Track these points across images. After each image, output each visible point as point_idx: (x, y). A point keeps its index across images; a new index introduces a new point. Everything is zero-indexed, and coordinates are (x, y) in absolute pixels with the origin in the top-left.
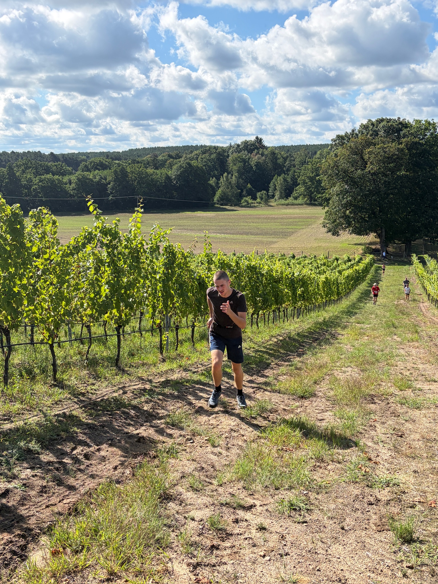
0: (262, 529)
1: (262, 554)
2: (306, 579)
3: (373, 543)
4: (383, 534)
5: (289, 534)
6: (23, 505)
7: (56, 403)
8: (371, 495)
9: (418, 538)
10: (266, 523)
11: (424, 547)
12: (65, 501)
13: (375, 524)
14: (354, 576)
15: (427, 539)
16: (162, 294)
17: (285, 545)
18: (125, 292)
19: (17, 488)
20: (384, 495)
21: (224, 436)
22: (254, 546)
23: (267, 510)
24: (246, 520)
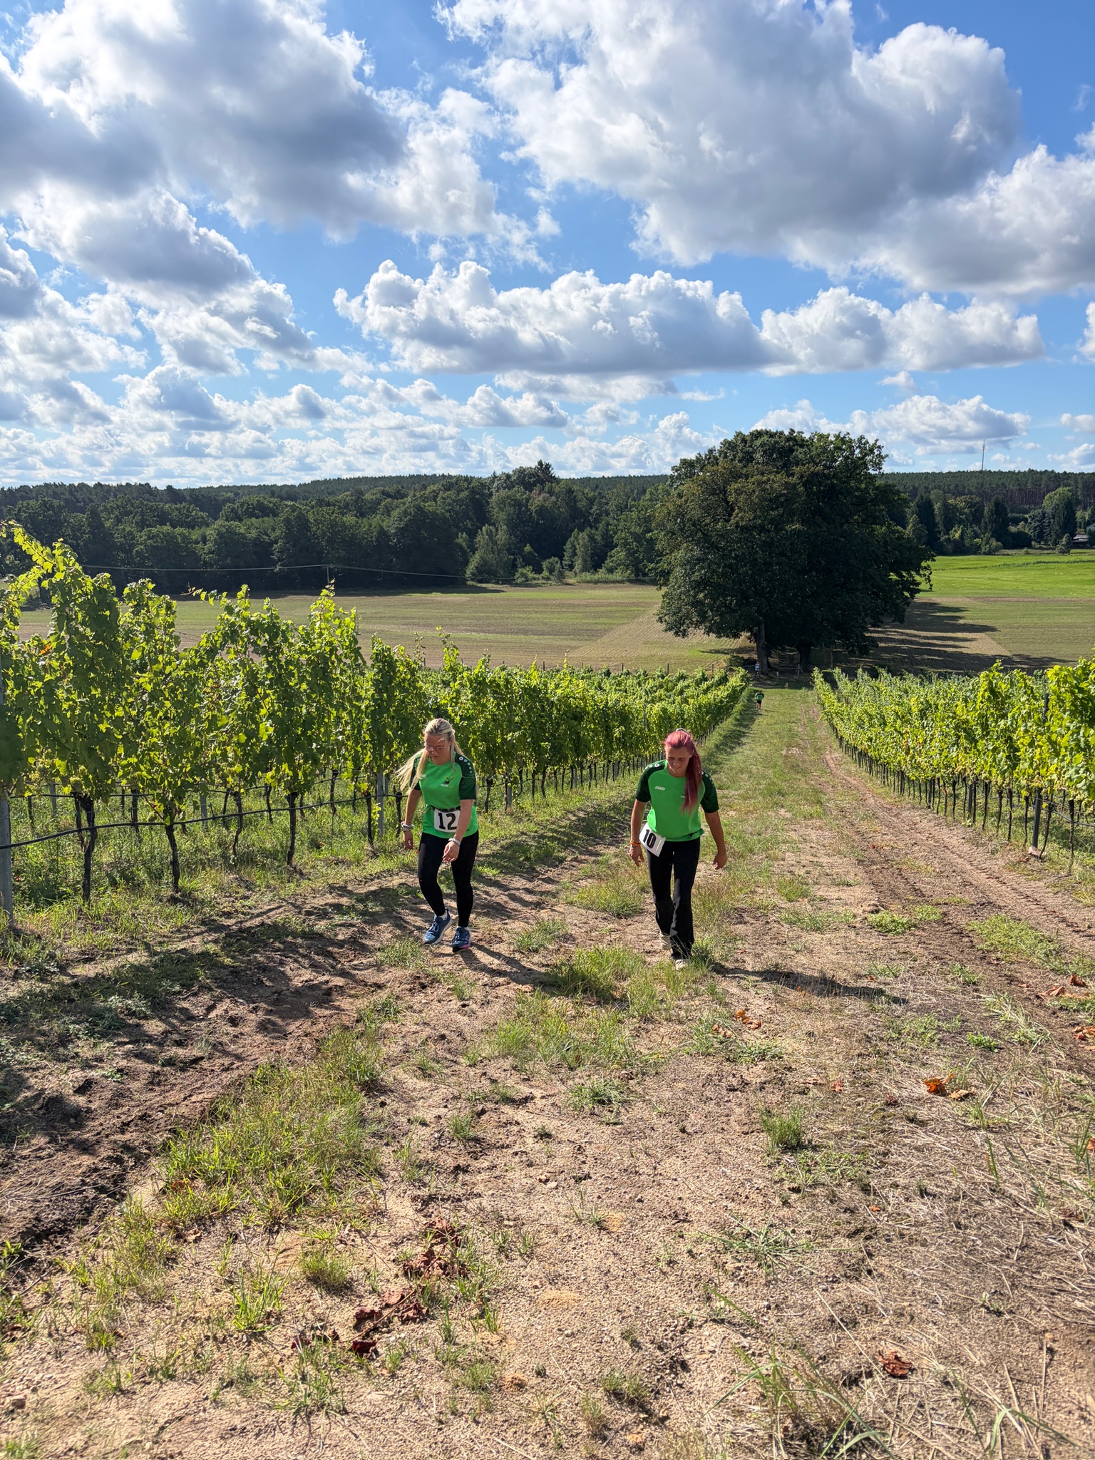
0: (544, 1135)
1: (543, 1177)
2: (617, 1215)
3: (733, 1153)
4: (752, 1138)
5: (590, 1143)
6: (117, 1106)
7: (179, 931)
8: (734, 1075)
9: (810, 1142)
10: (551, 1125)
11: (818, 1157)
12: (194, 1099)
13: (739, 1122)
14: (700, 1208)
15: (825, 1142)
16: (371, 736)
17: (584, 1162)
18: (304, 733)
19: (107, 1077)
20: (755, 1074)
21: (480, 983)
22: (530, 1165)
23: (553, 1104)
24: (517, 1123)
